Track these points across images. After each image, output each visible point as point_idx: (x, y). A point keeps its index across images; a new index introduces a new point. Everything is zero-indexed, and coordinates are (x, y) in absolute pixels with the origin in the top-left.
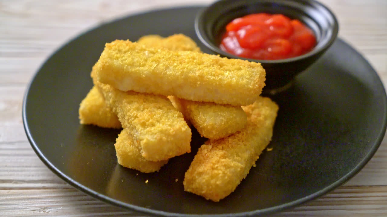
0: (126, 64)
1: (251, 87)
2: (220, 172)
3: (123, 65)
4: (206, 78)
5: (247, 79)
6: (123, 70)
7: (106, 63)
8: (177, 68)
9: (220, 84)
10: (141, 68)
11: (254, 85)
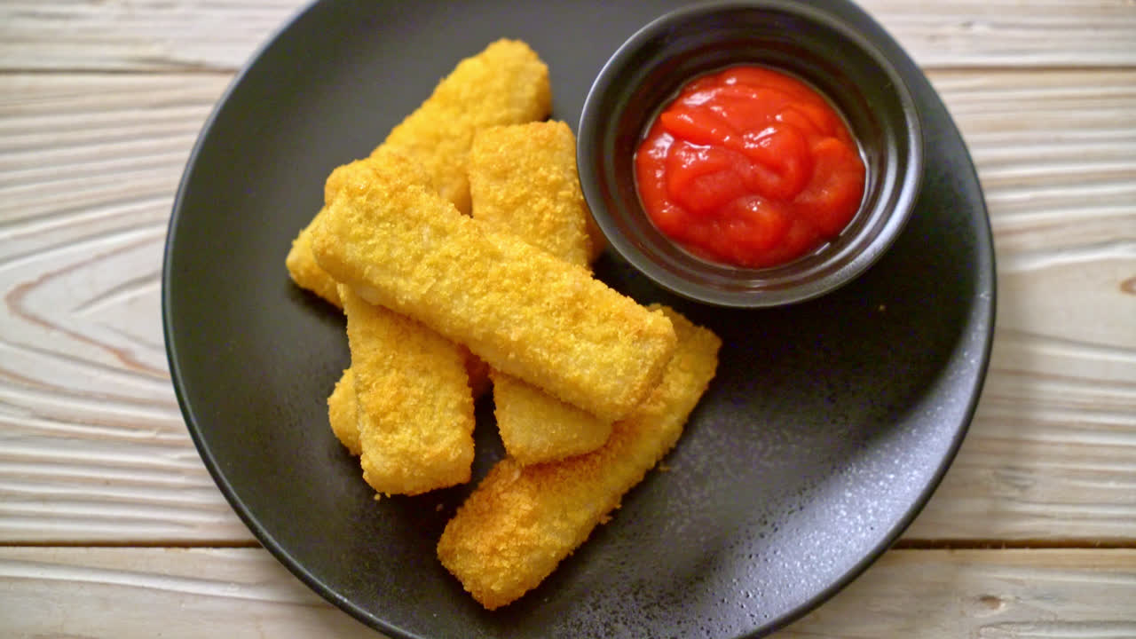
0: (371, 262)
1: (618, 402)
2: (506, 564)
3: (365, 262)
4: (530, 351)
5: (618, 378)
6: (363, 274)
7: (330, 246)
8: (476, 303)
9: (556, 376)
10: (401, 282)
11: (627, 398)
